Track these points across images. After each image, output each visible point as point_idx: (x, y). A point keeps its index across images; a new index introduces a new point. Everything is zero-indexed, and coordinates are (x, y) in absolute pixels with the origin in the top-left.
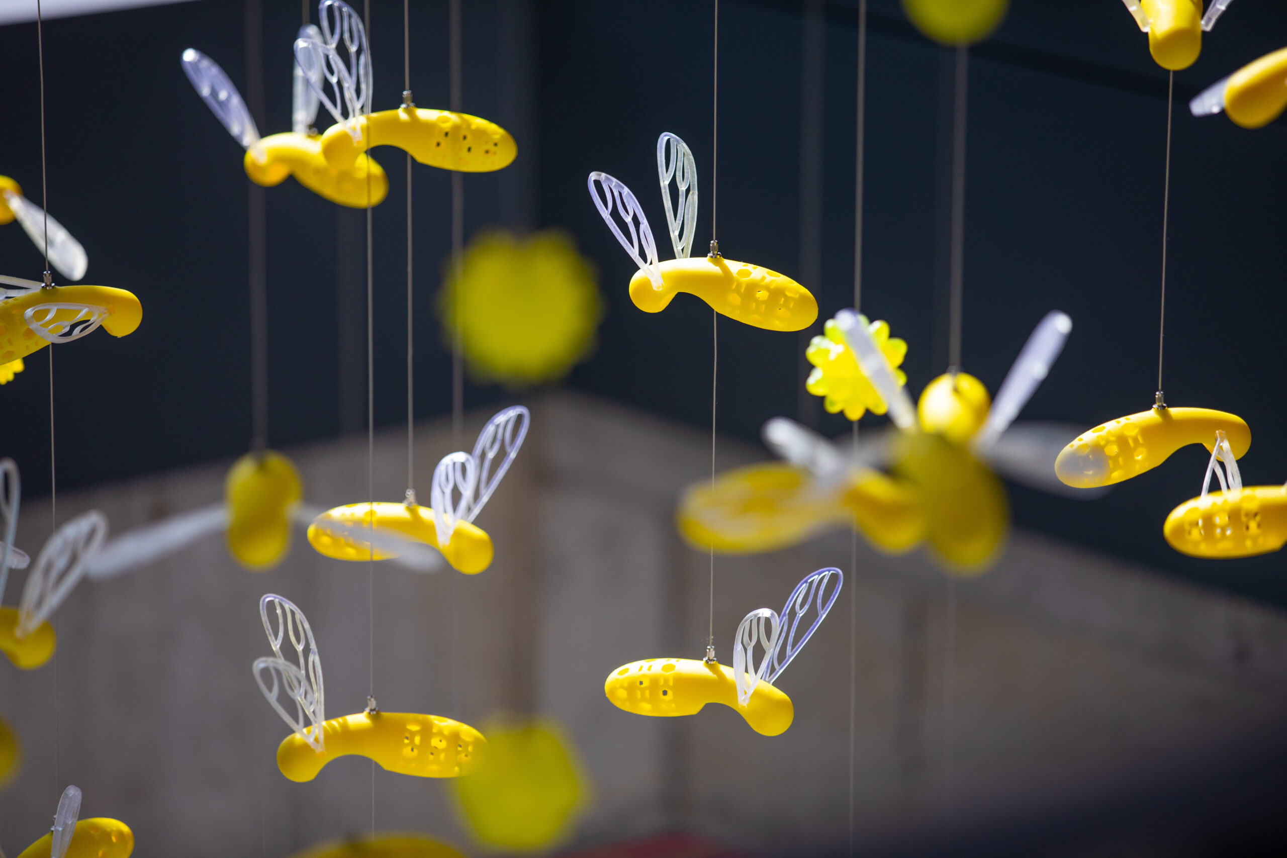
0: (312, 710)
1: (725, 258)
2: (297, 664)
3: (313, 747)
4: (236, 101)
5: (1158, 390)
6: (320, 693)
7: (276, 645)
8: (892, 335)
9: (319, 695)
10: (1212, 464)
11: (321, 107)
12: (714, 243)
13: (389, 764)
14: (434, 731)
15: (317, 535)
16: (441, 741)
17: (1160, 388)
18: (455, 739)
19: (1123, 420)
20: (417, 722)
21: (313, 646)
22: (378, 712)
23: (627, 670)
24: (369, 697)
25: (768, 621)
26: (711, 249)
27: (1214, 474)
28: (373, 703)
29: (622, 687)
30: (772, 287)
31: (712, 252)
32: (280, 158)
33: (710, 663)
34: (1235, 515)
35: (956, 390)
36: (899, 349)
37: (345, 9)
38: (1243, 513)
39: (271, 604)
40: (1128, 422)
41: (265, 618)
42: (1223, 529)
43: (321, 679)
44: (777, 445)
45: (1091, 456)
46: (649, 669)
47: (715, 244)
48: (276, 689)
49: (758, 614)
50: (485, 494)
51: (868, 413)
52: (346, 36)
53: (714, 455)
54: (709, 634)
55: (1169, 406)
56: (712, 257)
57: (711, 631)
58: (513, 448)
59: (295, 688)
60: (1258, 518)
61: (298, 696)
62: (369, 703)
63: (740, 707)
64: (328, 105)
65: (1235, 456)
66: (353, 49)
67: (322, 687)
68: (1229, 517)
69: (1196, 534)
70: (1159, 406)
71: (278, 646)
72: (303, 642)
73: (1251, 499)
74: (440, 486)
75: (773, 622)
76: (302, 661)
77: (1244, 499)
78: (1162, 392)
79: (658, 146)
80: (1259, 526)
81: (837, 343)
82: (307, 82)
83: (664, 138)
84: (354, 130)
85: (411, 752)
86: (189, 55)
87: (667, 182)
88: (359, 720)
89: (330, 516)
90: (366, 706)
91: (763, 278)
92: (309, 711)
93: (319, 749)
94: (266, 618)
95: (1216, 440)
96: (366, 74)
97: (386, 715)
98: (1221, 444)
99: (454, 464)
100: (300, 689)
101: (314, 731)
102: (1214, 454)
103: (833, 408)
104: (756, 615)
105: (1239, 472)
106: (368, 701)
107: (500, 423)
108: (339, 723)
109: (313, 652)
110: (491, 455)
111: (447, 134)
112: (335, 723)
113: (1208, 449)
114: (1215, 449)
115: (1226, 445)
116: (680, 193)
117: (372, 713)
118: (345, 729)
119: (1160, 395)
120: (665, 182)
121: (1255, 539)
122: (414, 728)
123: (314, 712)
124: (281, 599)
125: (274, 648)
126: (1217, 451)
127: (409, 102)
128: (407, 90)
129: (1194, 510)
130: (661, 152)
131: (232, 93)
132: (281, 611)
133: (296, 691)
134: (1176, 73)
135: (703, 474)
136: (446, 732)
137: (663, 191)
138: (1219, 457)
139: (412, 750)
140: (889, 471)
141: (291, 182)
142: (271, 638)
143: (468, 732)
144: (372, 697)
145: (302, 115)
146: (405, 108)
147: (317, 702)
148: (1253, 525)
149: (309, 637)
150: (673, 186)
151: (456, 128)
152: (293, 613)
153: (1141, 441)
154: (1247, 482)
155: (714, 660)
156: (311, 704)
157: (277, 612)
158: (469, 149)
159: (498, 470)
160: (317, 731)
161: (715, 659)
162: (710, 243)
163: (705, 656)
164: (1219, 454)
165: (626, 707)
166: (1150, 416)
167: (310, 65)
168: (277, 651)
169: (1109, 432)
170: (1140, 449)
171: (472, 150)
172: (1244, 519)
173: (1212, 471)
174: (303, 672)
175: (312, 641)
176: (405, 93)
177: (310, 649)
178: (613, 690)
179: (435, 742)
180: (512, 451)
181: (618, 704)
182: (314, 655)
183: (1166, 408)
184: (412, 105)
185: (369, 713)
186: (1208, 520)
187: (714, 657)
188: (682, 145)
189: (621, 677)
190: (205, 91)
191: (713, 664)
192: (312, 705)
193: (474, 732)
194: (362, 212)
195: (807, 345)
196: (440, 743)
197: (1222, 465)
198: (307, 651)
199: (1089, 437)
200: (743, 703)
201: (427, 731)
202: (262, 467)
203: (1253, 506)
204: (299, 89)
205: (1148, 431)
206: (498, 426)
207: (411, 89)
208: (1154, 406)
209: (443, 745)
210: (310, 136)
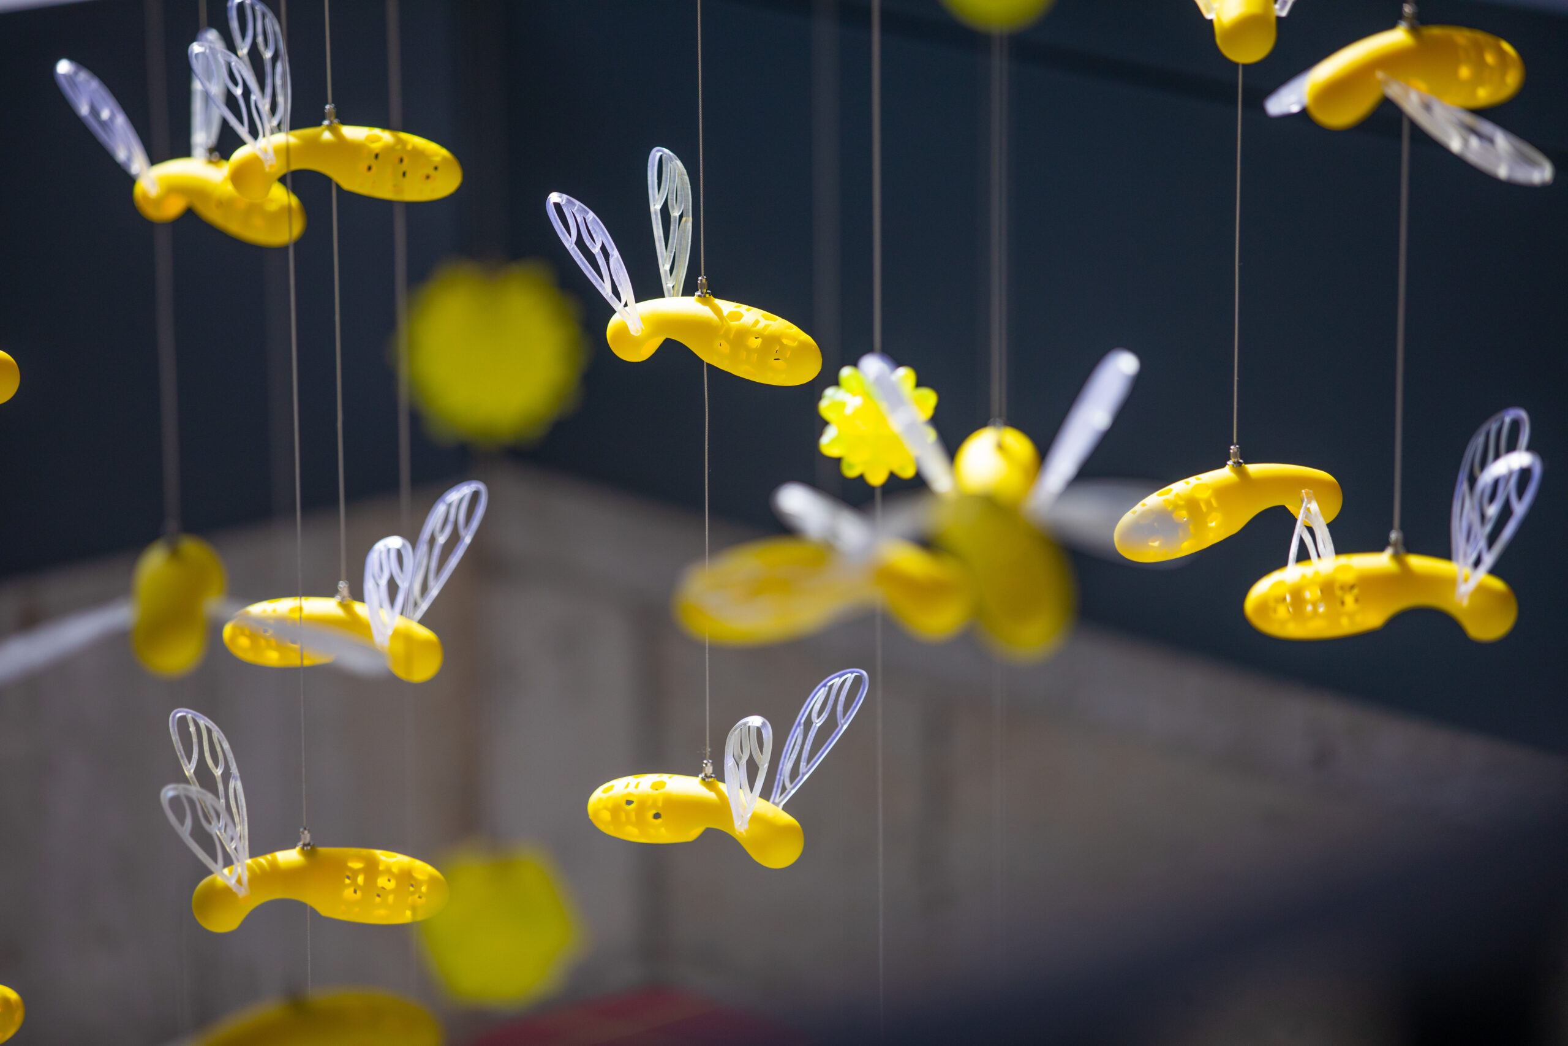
0: (233, 847)
1: (716, 297)
2: (215, 793)
3: (234, 890)
4: (121, 120)
5: (1232, 444)
6: (243, 825)
7: (189, 770)
8: (919, 384)
9: (242, 828)
10: (1299, 530)
11: (225, 124)
12: (702, 279)
13: (326, 909)
14: (381, 868)
15: (233, 637)
16: (389, 880)
17: (1235, 441)
18: (406, 878)
19: (1193, 481)
20: (360, 858)
21: (234, 769)
22: (313, 847)
23: (612, 787)
24: (301, 830)
25: (759, 730)
26: (699, 287)
27: (1302, 541)
28: (307, 837)
29: (606, 808)
30: (766, 333)
31: (700, 290)
32: (174, 189)
33: (707, 780)
34: (1329, 589)
35: (1000, 447)
36: (928, 399)
37: (259, 8)
38: (1337, 585)
39: (183, 721)
40: (1198, 482)
41: (175, 737)
42: (1315, 605)
43: (245, 809)
44: (790, 515)
45: (1156, 524)
46: (637, 786)
47: (704, 281)
48: (189, 822)
49: (747, 722)
50: (434, 586)
51: (892, 476)
52: (260, 39)
53: (707, 533)
54: (705, 745)
55: (1246, 463)
56: (699, 296)
57: (708, 742)
58: (468, 531)
59: (212, 819)
60: (1356, 591)
61: (216, 829)
62: (302, 836)
63: (738, 833)
64: (233, 122)
65: (1325, 519)
66: (268, 55)
67: (246, 819)
68: (1322, 591)
69: (1282, 612)
70: (1234, 463)
71: (192, 771)
72: (221, 765)
73: (1346, 568)
74: (374, 577)
75: (763, 732)
76: (221, 787)
77: (1338, 569)
78: (1237, 446)
79: (649, 164)
80: (1357, 600)
81: (854, 394)
82: (207, 97)
83: (656, 153)
84: (265, 152)
85: (354, 895)
86: (64, 67)
87: (658, 207)
88: (290, 857)
89: (248, 613)
90: (299, 840)
91: (757, 322)
92: (230, 848)
93: (242, 893)
94: (178, 737)
95: (1302, 501)
96: (284, 85)
97: (322, 850)
98: (1308, 506)
99: (389, 550)
100: (219, 822)
101: (236, 869)
102: (1300, 518)
103: (851, 471)
104: (745, 724)
105: (1330, 538)
106: (301, 834)
107: (452, 502)
108: (267, 861)
109: (233, 777)
110: (442, 540)
111: (377, 156)
112: (262, 860)
113: (1292, 512)
114: (1302, 511)
115: (1314, 506)
116: (672, 220)
117: (305, 848)
118: (275, 869)
119: (1236, 450)
120: (655, 207)
121: (1351, 616)
122: (357, 865)
123: (235, 849)
124: (195, 715)
125: (187, 774)
126: (1304, 513)
127: (332, 118)
128: (330, 104)
129: (1280, 583)
130: (653, 169)
131: (116, 111)
132: (195, 728)
133: (213, 823)
134: (1246, 67)
135: (695, 555)
136: (395, 870)
137: (653, 217)
138: (1307, 520)
139: (355, 892)
140: (927, 543)
141: (190, 215)
142: (184, 761)
143: (422, 869)
144: (305, 829)
145: (202, 137)
146: (327, 125)
147: (240, 837)
148: (1349, 599)
149: (229, 759)
150: (665, 211)
151: (389, 149)
152: (209, 731)
153: (1214, 504)
154: (1341, 548)
155: (712, 777)
156: (232, 839)
157: (191, 729)
158: (404, 174)
159: (450, 557)
160: (239, 870)
161: (713, 775)
162: (698, 280)
163: (701, 772)
164: (1306, 517)
165: (610, 831)
166: (1225, 474)
167: (209, 76)
168: (190, 776)
169: (1177, 495)
170: (1214, 514)
171: (408, 175)
172: (1338, 593)
173: (1299, 538)
174: (223, 801)
175: (232, 764)
176: (327, 107)
177: (231, 774)
178: (596, 812)
179: (382, 881)
180: (466, 535)
181: (602, 827)
182: (236, 780)
183: (1243, 465)
184: (336, 121)
185: (303, 848)
186: (1297, 595)
187: (712, 774)
188: (676, 163)
189: (605, 796)
190: (84, 110)
191: (711, 782)
192: (234, 841)
193: (429, 869)
194: (282, 250)
195: (819, 397)
196: (388, 882)
197: (1311, 530)
198: (227, 776)
199: (1155, 500)
200: (740, 829)
201: (372, 869)
202: (175, 553)
203: (1349, 577)
204: (197, 105)
205: (1222, 493)
206: (450, 505)
207: (333, 102)
208: (1228, 463)
209: (392, 885)
210: (210, 161)
